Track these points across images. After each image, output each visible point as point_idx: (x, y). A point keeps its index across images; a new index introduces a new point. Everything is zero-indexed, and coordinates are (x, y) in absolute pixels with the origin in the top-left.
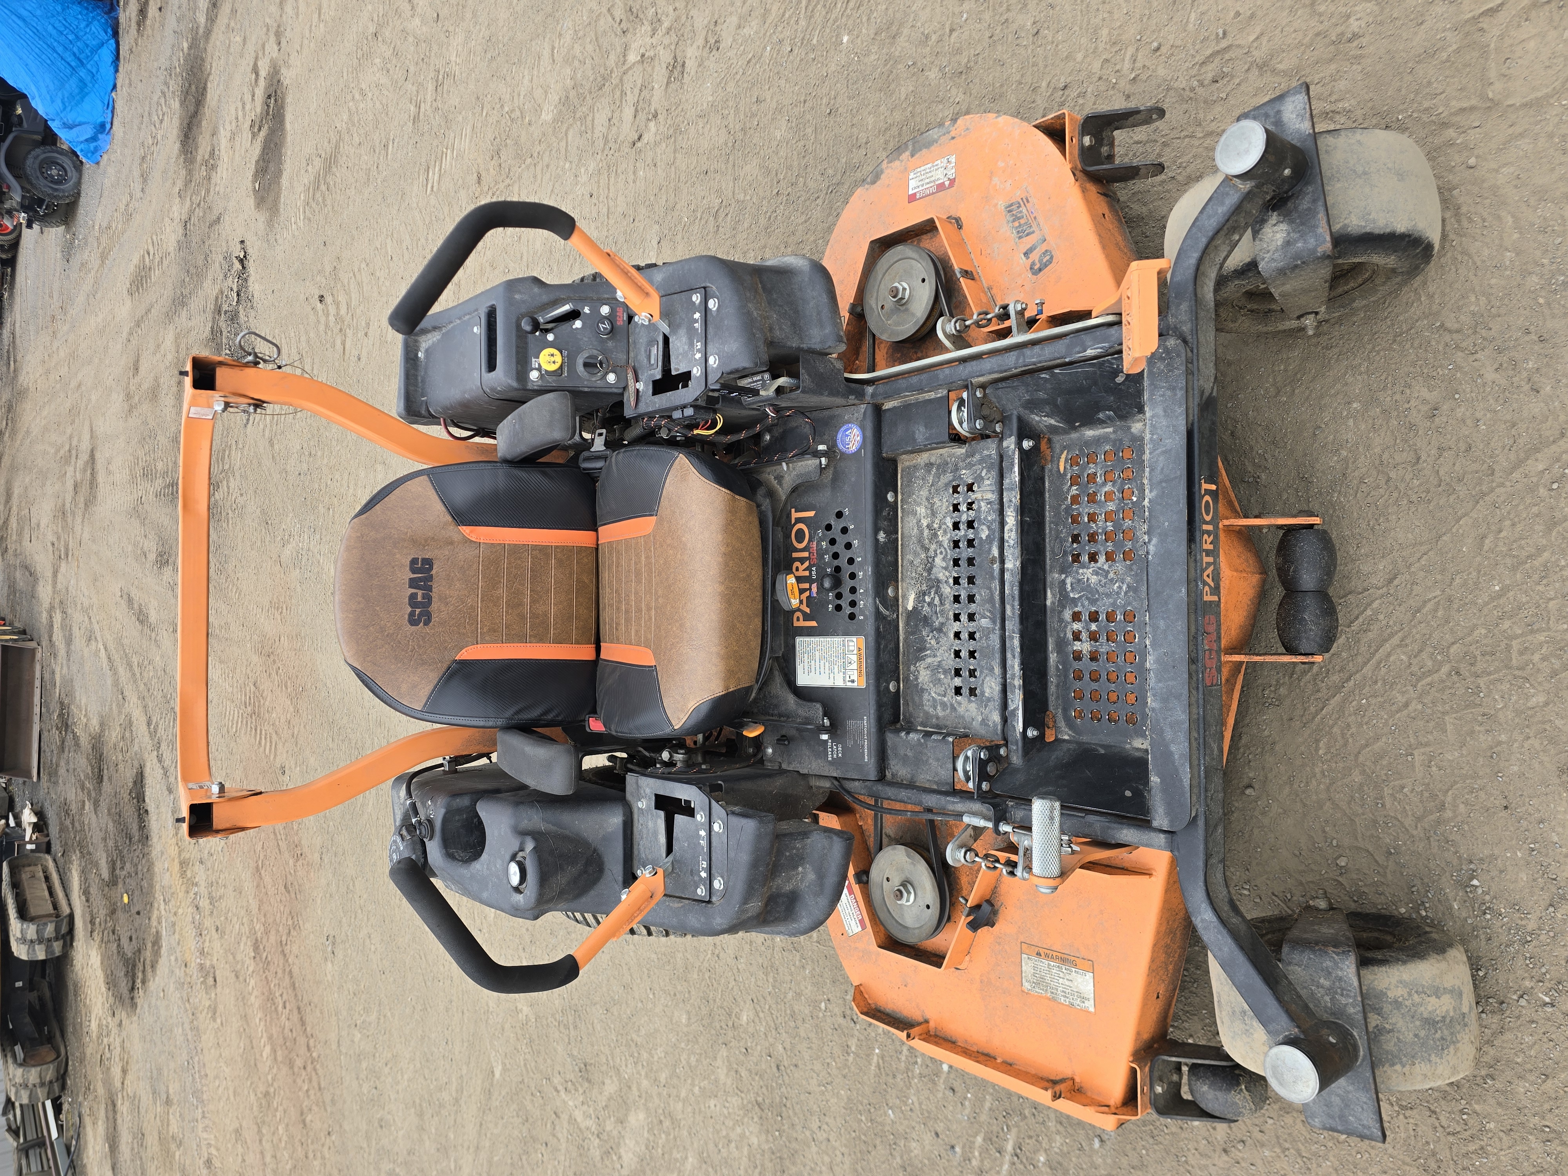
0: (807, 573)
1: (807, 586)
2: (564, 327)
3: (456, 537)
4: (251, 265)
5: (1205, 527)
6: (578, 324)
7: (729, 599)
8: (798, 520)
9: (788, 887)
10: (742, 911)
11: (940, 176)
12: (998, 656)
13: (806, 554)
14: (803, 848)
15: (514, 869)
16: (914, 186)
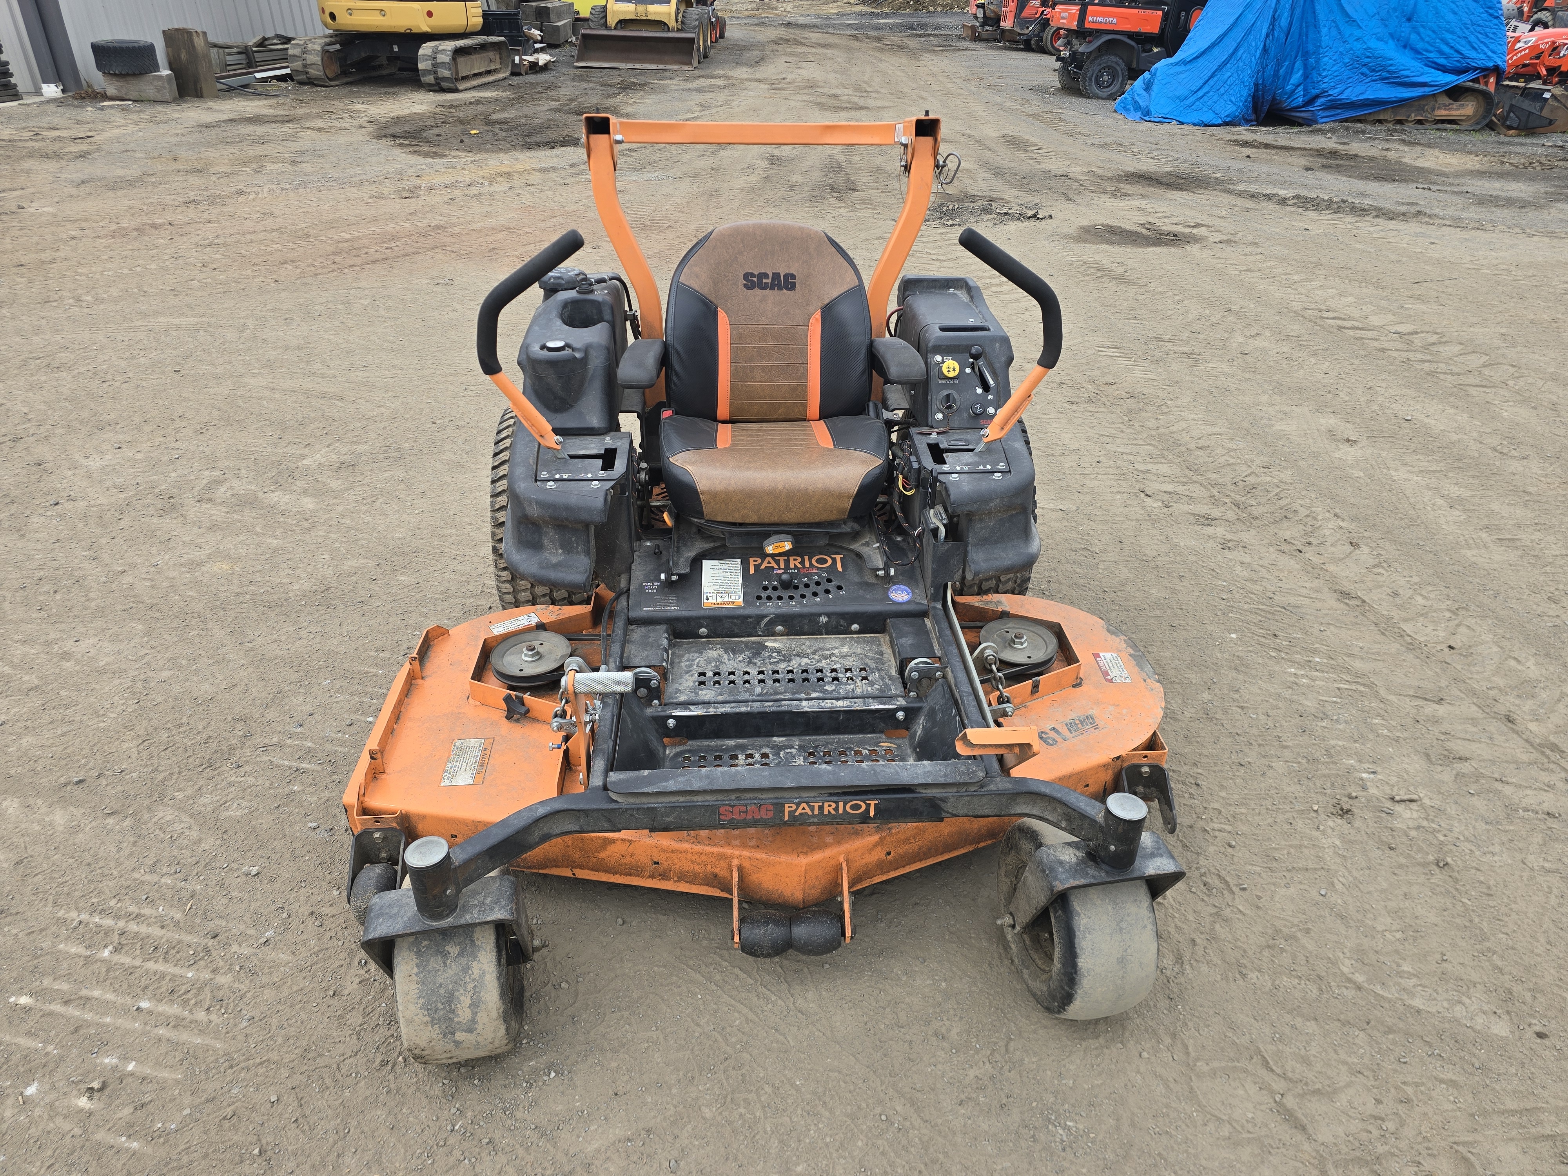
0: (792, 566)
1: (782, 566)
2: (977, 381)
3: (811, 308)
4: (1032, 223)
5: (841, 804)
6: (979, 391)
7: (772, 494)
8: (834, 560)
9: (546, 542)
10: (530, 502)
11: (1114, 673)
12: (732, 698)
13: (807, 565)
14: (578, 552)
15: (560, 344)
16: (1107, 657)
